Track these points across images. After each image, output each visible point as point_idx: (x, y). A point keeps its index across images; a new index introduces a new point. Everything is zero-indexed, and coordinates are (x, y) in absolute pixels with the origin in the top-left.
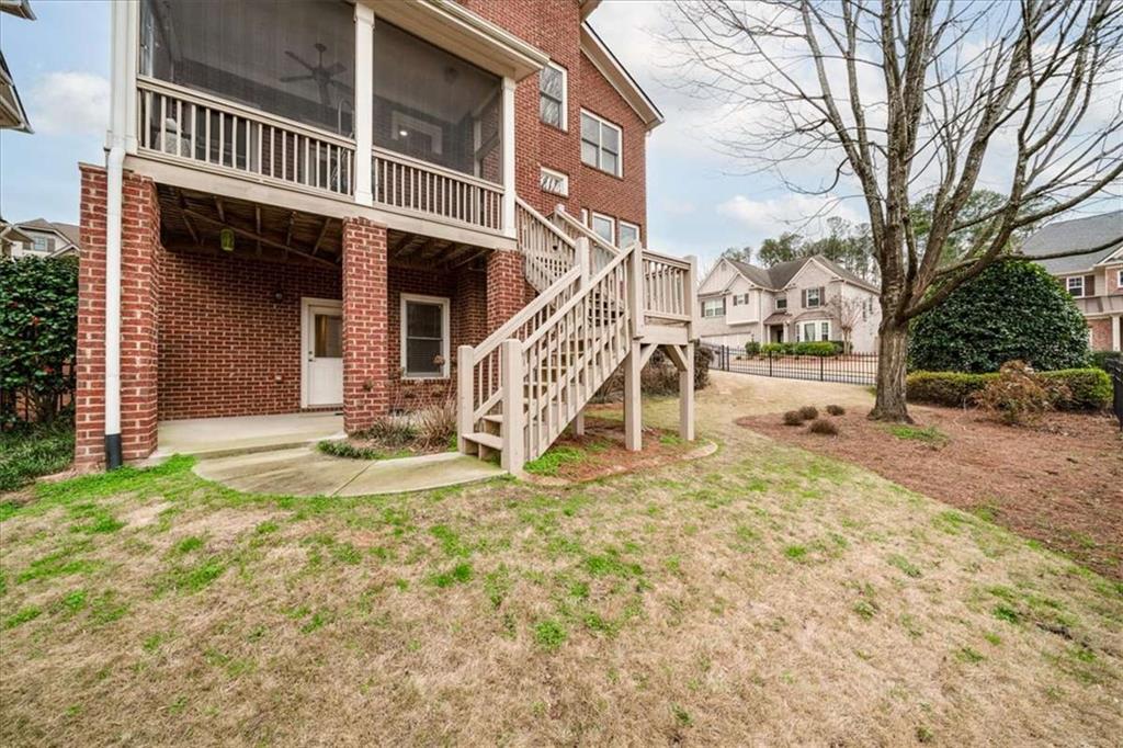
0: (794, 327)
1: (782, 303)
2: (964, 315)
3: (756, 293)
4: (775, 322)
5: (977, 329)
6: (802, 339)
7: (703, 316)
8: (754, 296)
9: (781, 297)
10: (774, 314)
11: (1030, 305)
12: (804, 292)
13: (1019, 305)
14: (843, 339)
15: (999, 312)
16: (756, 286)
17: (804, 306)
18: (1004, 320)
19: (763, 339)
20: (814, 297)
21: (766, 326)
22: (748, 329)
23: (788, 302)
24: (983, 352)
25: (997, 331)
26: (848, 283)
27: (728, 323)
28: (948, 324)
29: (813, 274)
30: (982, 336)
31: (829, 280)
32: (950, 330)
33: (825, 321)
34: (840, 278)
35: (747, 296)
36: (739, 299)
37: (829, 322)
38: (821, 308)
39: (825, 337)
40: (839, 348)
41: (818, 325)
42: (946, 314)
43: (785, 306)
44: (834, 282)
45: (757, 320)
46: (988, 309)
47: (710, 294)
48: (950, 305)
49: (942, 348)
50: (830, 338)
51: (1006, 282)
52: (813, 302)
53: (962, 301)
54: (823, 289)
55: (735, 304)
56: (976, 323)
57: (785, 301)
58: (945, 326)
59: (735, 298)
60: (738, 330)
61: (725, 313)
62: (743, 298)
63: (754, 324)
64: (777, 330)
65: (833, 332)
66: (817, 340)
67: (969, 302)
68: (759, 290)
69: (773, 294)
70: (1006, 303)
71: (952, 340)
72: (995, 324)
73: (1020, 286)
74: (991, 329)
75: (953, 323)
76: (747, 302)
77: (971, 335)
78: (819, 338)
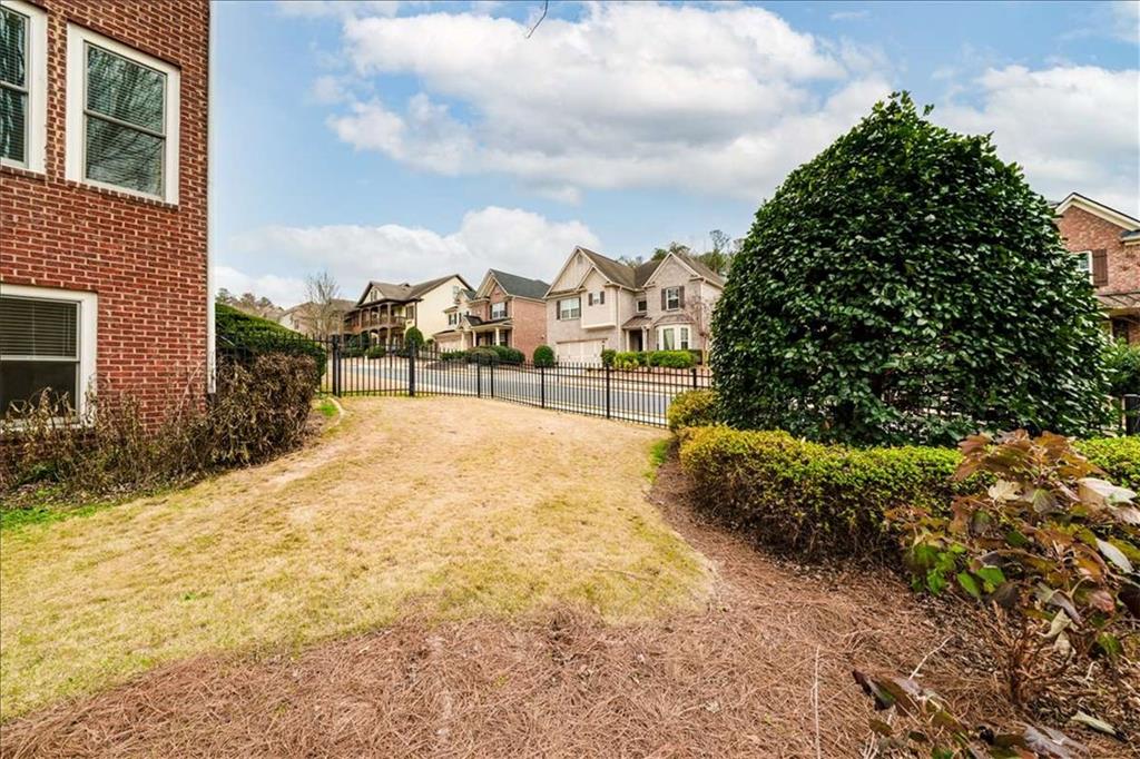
0: (652, 332)
1: (643, 305)
2: (817, 275)
3: (612, 291)
4: (635, 326)
5: (848, 311)
6: (662, 348)
7: (558, 318)
8: (610, 294)
9: (641, 298)
10: (635, 318)
11: (975, 240)
12: (663, 292)
13: (948, 241)
14: (701, 348)
15: (899, 265)
16: (611, 283)
17: (664, 308)
18: (911, 285)
19: (620, 345)
20: (674, 298)
21: (624, 330)
22: (603, 335)
23: (649, 304)
24: (861, 375)
25: (894, 314)
26: (707, 282)
27: (583, 327)
28: (782, 300)
29: (672, 271)
30: (860, 332)
31: (689, 278)
32: (787, 316)
33: (685, 326)
34: (699, 276)
35: (602, 294)
36: (595, 298)
37: (689, 327)
38: (680, 311)
39: (685, 345)
40: (697, 358)
41: (677, 329)
42: (778, 276)
43: (645, 308)
44: (694, 280)
45: (615, 324)
46: (872, 253)
47: (566, 292)
48: (786, 253)
49: (772, 362)
50: (690, 347)
51: (911, 182)
52: (674, 304)
53: (811, 240)
54: (682, 289)
55: (591, 304)
56: (845, 295)
57: (645, 302)
58: (774, 308)
59: (591, 296)
60: (594, 336)
61: (580, 315)
62: (599, 298)
63: (611, 328)
64: (636, 336)
65: (693, 339)
66: (676, 348)
67: (828, 242)
68: (616, 288)
69: (634, 294)
70: (915, 235)
71: (792, 340)
72: (891, 295)
73: (945, 190)
74: (878, 310)
75: (791, 296)
76: (602, 302)
77: (833, 327)
78: (678, 346)
